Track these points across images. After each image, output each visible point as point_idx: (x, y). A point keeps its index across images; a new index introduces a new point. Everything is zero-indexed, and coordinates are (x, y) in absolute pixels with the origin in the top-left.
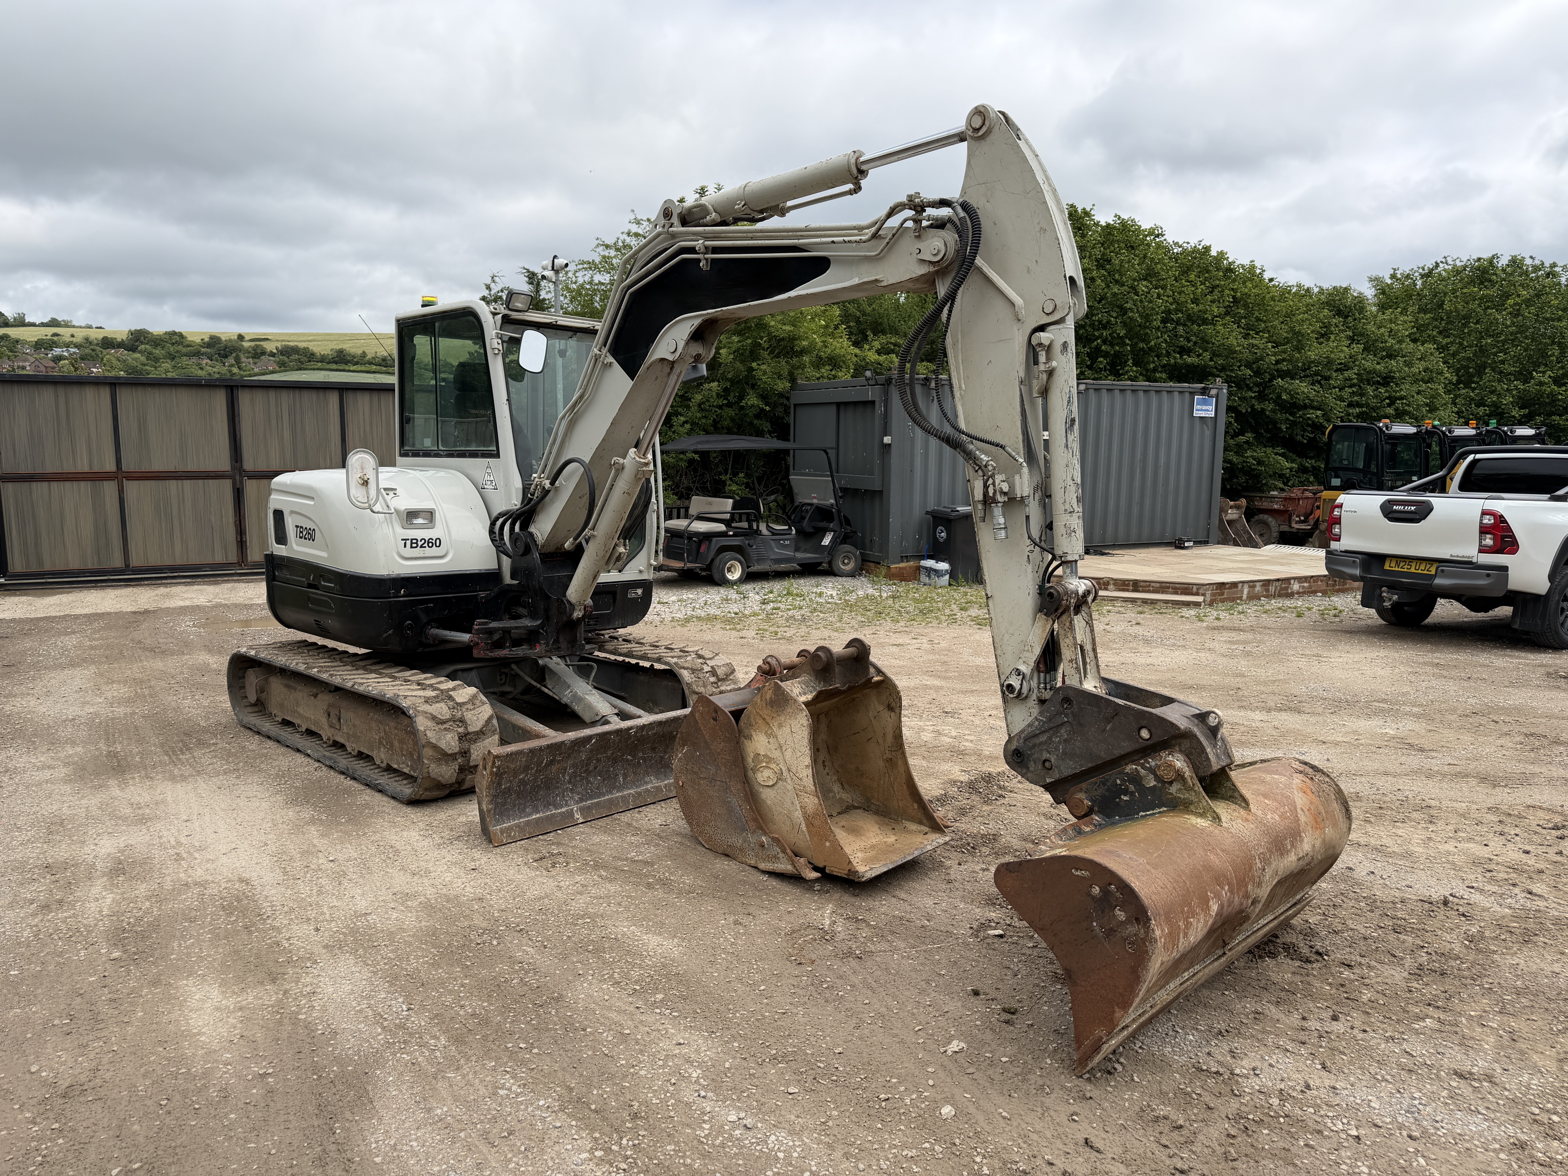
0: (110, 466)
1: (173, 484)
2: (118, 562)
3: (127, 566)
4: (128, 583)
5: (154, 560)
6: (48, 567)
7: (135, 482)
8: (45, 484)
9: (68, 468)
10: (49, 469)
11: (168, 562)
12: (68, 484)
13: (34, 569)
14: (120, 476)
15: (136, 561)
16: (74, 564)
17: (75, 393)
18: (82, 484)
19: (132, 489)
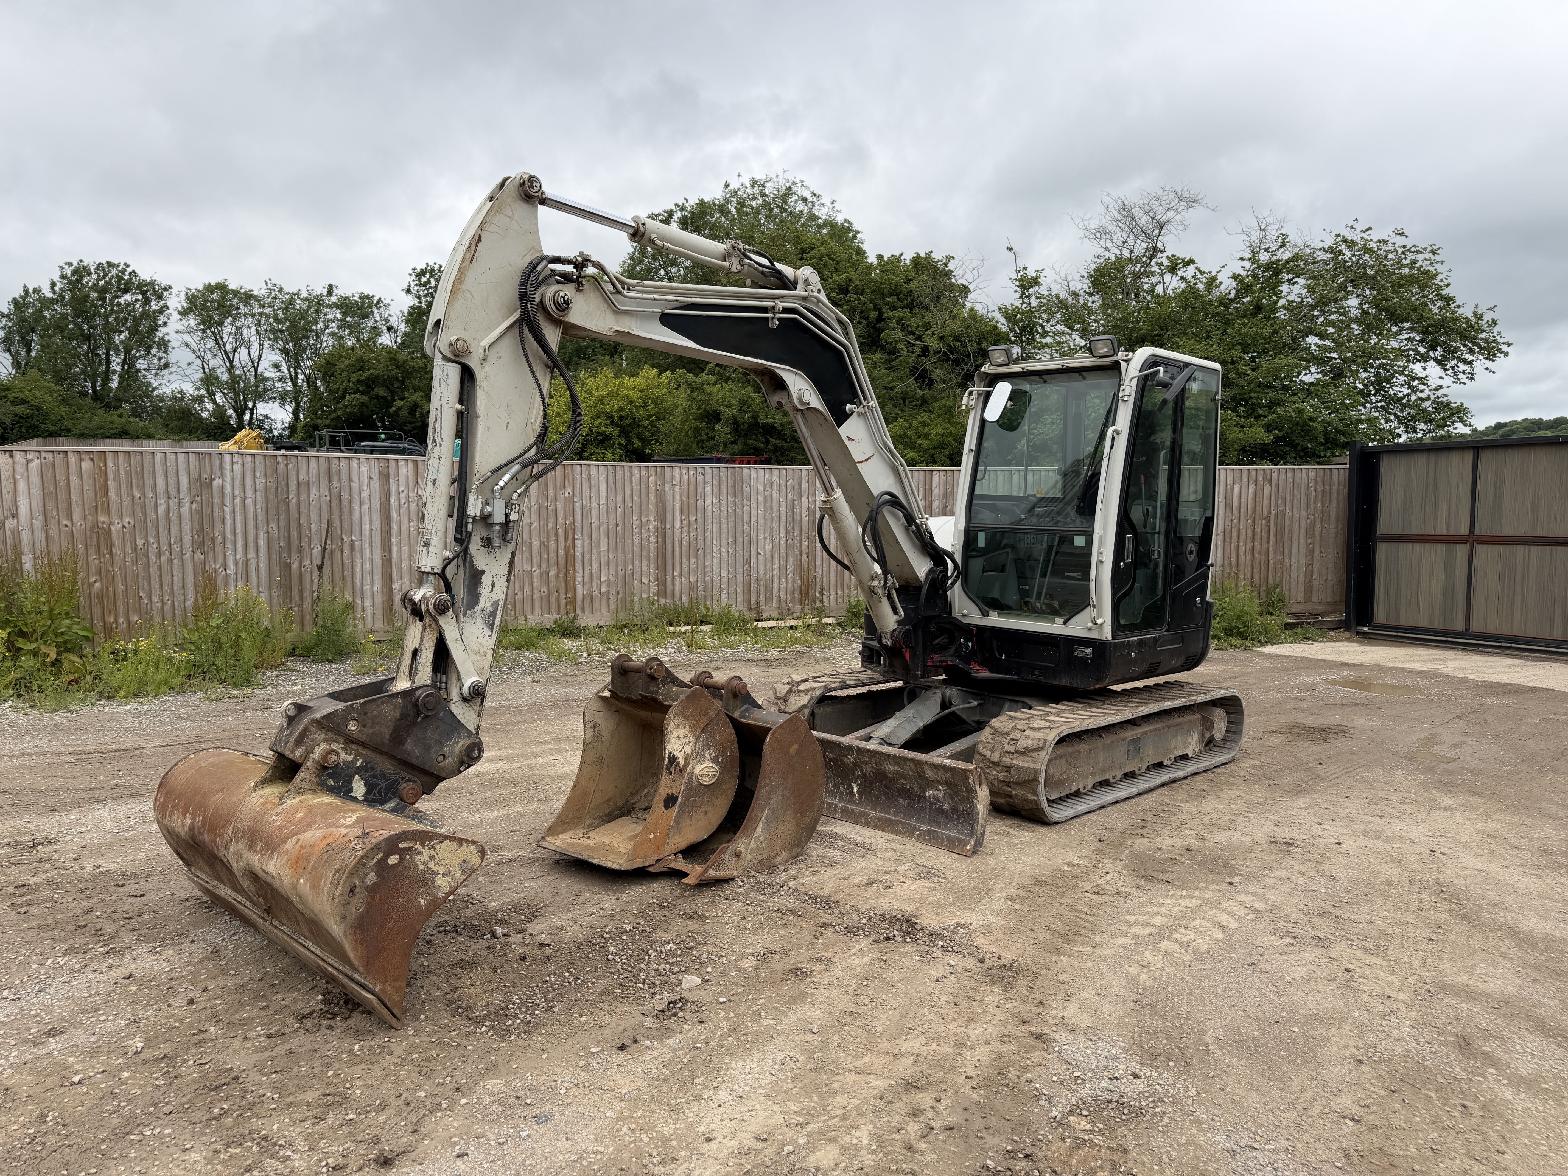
0: (1464, 530)
1: (1520, 548)
2: (1459, 625)
3: (1467, 630)
4: (1465, 647)
5: (1492, 629)
6: (1403, 622)
7: (1485, 546)
8: (1410, 545)
9: (1430, 531)
10: (1415, 531)
11: (1505, 631)
12: (1427, 545)
13: (1392, 622)
14: (1472, 539)
15: (1476, 626)
16: (1423, 623)
17: (1443, 459)
18: (1439, 545)
19: (1482, 552)
